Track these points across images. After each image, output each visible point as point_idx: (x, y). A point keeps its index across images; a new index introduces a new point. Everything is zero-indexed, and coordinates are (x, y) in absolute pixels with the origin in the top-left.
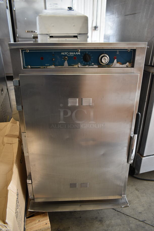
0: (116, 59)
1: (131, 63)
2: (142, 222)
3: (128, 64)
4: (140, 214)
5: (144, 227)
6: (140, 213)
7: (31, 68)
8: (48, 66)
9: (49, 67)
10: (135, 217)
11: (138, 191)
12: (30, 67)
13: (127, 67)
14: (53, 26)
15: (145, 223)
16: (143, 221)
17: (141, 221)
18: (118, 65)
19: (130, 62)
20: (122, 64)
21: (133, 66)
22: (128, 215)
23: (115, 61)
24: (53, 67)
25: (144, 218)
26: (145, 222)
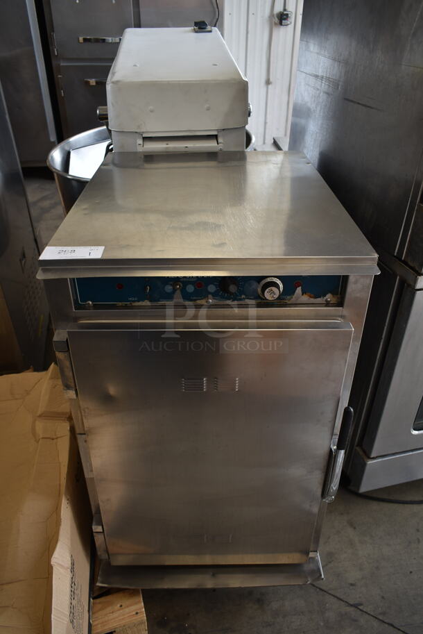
0: (300, 288)
1: (337, 294)
2: (352, 609)
3: (329, 297)
4: (351, 587)
5: (355, 621)
6: (352, 585)
7: (95, 307)
8: (134, 301)
9: (137, 304)
10: (338, 595)
11: (355, 528)
12: (91, 303)
13: (327, 304)
14: (152, 111)
15: (361, 610)
16: (355, 606)
17: (351, 605)
18: (305, 299)
19: (334, 293)
20: (316, 297)
21: (340, 304)
22: (324, 588)
23: (299, 290)
24: (147, 303)
25: (360, 597)
26: (361, 607)
